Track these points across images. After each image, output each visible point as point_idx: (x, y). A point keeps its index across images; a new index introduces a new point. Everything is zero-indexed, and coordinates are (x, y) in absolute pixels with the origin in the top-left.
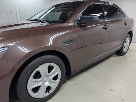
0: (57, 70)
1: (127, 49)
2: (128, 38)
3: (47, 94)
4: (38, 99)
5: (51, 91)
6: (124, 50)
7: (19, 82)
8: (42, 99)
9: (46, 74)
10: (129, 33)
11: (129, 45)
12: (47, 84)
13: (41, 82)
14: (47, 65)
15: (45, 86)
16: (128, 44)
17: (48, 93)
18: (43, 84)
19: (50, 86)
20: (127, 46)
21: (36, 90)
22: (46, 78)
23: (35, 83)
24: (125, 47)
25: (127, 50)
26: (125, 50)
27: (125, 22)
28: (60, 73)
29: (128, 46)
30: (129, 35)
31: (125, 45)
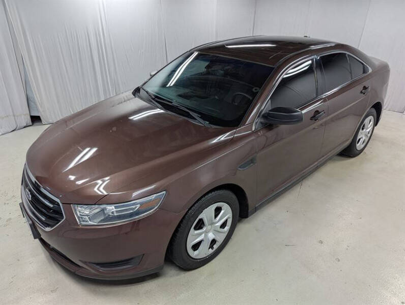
0: (227, 213)
1: (366, 142)
2: (371, 117)
3: (211, 251)
4: (197, 259)
5: (215, 247)
7: (177, 237)
8: (204, 260)
9: (212, 220)
10: (373, 107)
11: (370, 133)
12: (211, 236)
13: (203, 235)
14: (214, 206)
15: (208, 239)
16: (368, 130)
17: (212, 249)
18: (206, 236)
19: (216, 239)
20: (366, 136)
21: (196, 247)
22: (209, 227)
23: (197, 236)
24: (359, 140)
25: (365, 144)
26: (359, 146)
27: (365, 87)
28: (231, 217)
29: (369, 135)
30: (374, 111)
31: (361, 133)
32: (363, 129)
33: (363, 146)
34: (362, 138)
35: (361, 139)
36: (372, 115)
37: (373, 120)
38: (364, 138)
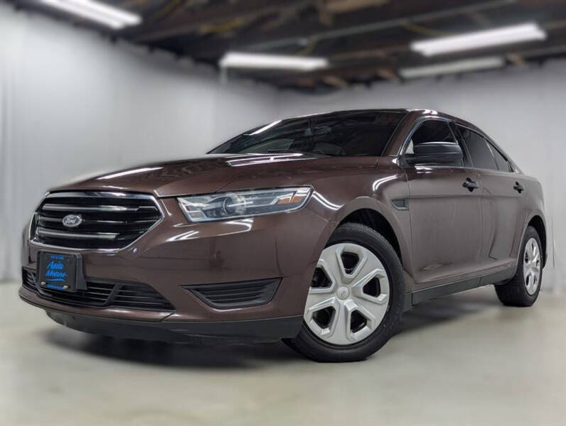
1: (538, 279)
2: (532, 241)
6: (528, 287)
10: (530, 224)
16: (535, 260)
19: (361, 311)
20: (535, 270)
24: (528, 278)
25: (537, 282)
26: (531, 288)
27: (517, 183)
30: (533, 230)
31: (528, 268)
32: (527, 260)
33: (535, 286)
34: (530, 274)
35: (530, 277)
36: (532, 237)
37: (536, 244)
38: (533, 274)
